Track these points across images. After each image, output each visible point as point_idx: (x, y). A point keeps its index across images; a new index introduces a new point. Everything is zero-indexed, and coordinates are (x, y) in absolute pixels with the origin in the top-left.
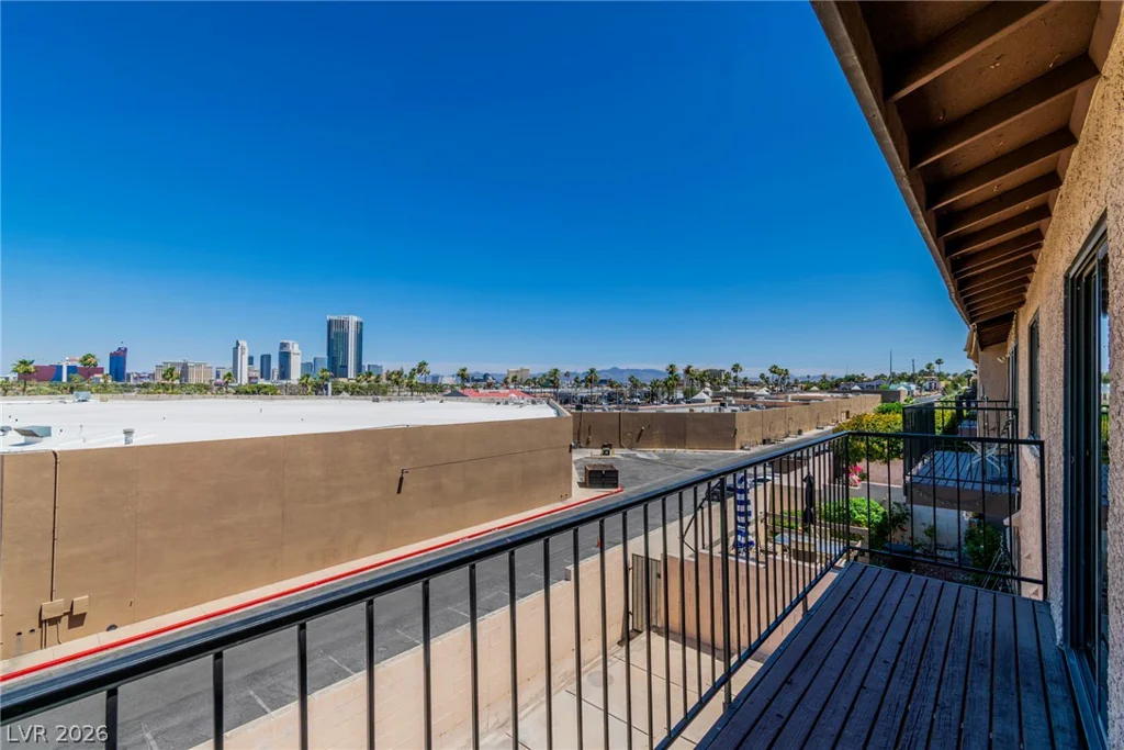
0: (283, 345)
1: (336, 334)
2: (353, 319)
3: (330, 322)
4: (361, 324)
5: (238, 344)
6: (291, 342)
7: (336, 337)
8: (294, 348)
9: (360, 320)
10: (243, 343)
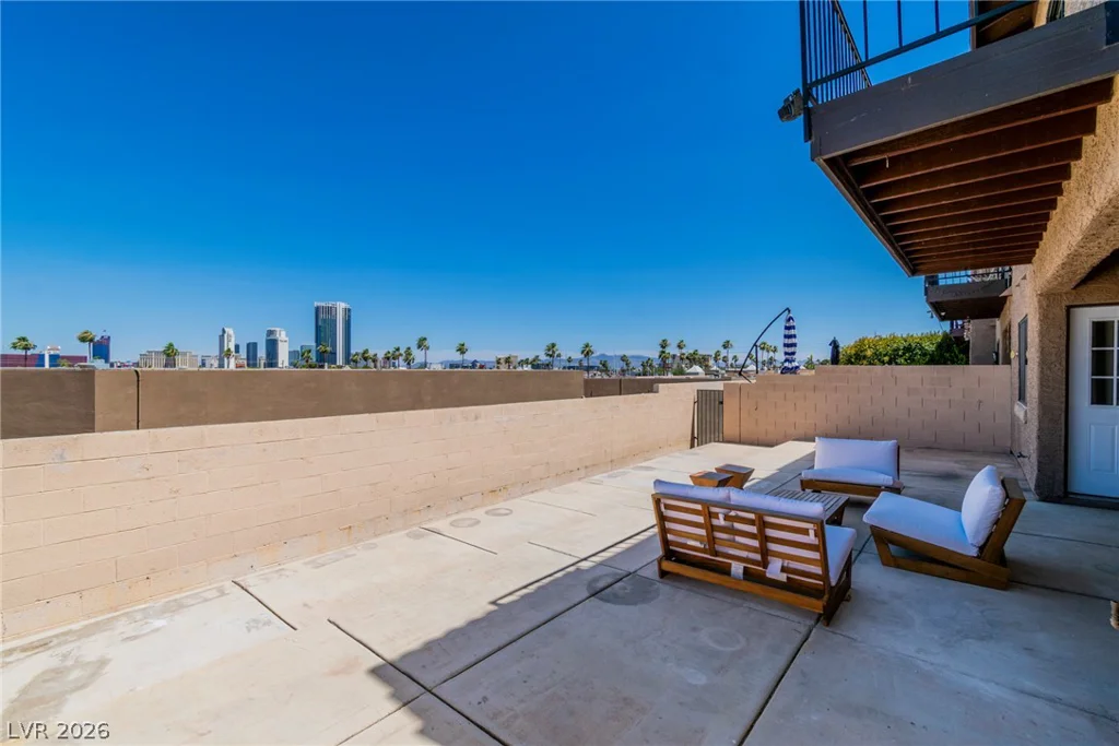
0: (270, 333)
1: (324, 321)
2: (341, 306)
3: (317, 309)
4: (349, 310)
5: (224, 331)
6: (278, 329)
7: (323, 325)
8: (282, 335)
9: (348, 306)
10: (230, 331)
